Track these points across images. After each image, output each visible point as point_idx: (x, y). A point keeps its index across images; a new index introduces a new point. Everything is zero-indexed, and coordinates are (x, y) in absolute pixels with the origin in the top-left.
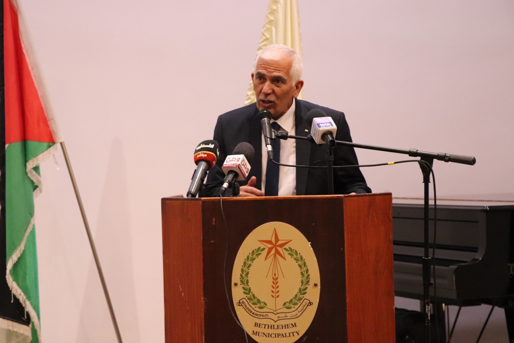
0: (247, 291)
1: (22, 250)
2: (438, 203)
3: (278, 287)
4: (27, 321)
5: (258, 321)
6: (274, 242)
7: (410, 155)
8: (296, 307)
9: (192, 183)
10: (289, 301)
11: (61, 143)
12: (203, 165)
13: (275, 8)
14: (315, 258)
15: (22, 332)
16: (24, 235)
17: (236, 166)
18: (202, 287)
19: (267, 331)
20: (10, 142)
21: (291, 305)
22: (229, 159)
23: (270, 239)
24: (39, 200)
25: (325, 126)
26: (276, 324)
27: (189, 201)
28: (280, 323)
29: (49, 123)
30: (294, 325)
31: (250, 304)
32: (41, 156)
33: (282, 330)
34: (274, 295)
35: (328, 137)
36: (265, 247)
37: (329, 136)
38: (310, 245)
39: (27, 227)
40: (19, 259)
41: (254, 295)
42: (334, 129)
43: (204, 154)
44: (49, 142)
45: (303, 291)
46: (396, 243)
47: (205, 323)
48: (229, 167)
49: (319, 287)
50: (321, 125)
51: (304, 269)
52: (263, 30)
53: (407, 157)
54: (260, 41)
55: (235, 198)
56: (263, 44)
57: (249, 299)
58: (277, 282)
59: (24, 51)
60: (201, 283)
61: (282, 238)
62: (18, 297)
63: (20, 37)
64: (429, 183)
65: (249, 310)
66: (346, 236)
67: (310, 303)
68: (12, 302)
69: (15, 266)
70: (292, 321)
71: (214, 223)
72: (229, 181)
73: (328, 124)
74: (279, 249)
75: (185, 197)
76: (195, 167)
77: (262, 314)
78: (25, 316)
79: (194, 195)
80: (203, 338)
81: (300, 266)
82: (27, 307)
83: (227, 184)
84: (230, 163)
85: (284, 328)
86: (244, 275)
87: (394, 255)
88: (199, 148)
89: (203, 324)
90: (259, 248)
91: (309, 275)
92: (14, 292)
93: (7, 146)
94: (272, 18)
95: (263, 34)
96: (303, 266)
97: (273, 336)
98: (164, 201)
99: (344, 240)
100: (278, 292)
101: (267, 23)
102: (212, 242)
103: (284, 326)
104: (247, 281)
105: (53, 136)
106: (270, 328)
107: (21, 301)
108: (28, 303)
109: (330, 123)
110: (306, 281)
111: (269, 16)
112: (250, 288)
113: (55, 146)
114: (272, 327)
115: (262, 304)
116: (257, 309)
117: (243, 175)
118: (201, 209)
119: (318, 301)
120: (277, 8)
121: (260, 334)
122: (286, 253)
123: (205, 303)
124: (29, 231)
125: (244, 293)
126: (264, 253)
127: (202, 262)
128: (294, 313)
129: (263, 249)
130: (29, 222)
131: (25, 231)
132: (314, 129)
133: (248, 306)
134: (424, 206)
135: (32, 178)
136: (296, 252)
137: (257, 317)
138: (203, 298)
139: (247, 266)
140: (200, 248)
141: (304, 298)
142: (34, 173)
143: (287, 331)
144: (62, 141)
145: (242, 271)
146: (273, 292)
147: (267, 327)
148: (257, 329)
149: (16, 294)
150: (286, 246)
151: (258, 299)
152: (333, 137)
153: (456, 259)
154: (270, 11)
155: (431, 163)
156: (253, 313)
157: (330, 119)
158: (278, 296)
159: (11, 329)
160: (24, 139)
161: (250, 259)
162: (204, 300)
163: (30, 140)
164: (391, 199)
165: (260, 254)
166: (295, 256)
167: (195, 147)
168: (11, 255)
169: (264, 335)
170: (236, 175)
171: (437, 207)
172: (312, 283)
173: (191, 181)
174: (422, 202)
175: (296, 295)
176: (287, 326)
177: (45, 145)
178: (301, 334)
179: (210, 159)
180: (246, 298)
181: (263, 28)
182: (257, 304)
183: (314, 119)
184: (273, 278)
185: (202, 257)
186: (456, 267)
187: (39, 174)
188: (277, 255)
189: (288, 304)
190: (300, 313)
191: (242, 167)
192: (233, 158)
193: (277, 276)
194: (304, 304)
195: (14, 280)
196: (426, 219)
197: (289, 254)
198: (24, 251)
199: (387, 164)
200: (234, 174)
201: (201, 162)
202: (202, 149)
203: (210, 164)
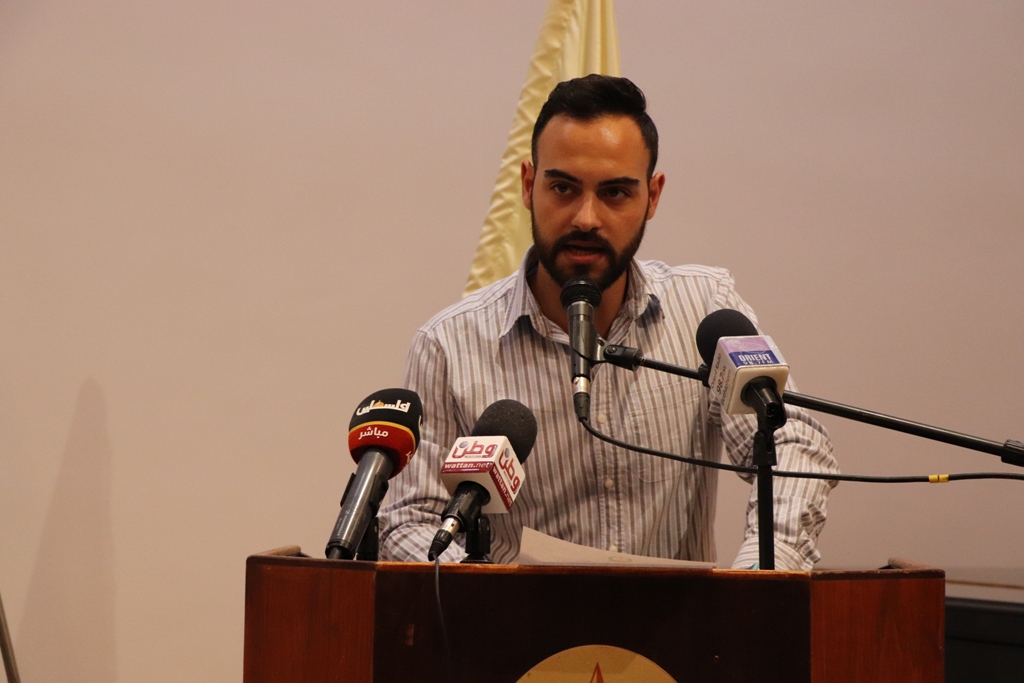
7: (1004, 460)
9: (342, 515)
12: (376, 462)
13: (556, 44)
17: (482, 470)
22: (461, 446)
25: (755, 362)
35: (763, 396)
37: (764, 390)
42: (780, 372)
43: (381, 428)
48: (458, 471)
50: (741, 357)
52: (520, 103)
53: (994, 463)
54: (512, 132)
55: (477, 565)
71: (411, 642)
72: (459, 513)
73: (763, 357)
75: (323, 557)
76: (353, 467)
79: (346, 553)
83: (455, 523)
84: (463, 459)
88: (366, 410)
95: (520, 112)
98: (255, 565)
101: (534, 85)
109: (770, 352)
111: (539, 64)
117: (504, 496)
120: (563, 44)
154: (542, 53)
157: (767, 341)
164: (941, 586)
167: (350, 407)
170: (482, 496)
173: (339, 509)
179: (396, 445)
181: (521, 98)
183: (722, 338)
191: (501, 471)
192: (475, 446)
199: (926, 480)
200: (475, 493)
201: (370, 454)
202: (375, 415)
203: (396, 457)
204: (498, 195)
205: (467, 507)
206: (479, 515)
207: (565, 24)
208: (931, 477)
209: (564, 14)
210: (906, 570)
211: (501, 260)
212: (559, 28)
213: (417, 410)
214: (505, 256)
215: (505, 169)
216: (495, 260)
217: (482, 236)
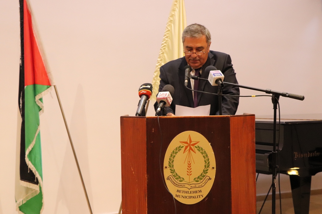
0: (173, 171)
1: (34, 144)
2: (281, 121)
3: (191, 169)
4: (37, 183)
5: (179, 189)
6: (189, 143)
7: (266, 93)
8: (202, 181)
9: (138, 108)
10: (197, 177)
11: (54, 86)
12: (144, 97)
13: (173, 13)
14: (213, 152)
15: (34, 188)
16: (35, 136)
17: (165, 98)
18: (146, 169)
19: (184, 195)
20: (27, 85)
21: (199, 180)
22: (160, 94)
23: (186, 141)
24: (42, 116)
25: (218, 76)
26: (189, 191)
27: (138, 118)
28: (192, 190)
29: (48, 75)
30: (200, 191)
31: (174, 179)
32: (43, 93)
33: (193, 194)
34: (188, 173)
36: (183, 145)
37: (220, 81)
38: (210, 145)
39: (36, 131)
40: (32, 149)
41: (176, 174)
42: (223, 77)
43: (145, 91)
44: (48, 85)
45: (205, 172)
46: (257, 143)
47: (147, 190)
48: (160, 99)
49: (215, 169)
50: (215, 75)
51: (207, 158)
53: (264, 93)
54: (165, 31)
55: (164, 117)
56: (167, 33)
57: (174, 176)
58: (190, 166)
59: (35, 35)
60: (146, 167)
61: (194, 140)
62: (32, 169)
63: (33, 28)
64: (277, 110)
65: (174, 182)
66: (231, 139)
67: (210, 178)
68: (29, 172)
69: (30, 153)
70: (199, 189)
71: (153, 132)
74: (192, 146)
75: (135, 116)
76: (140, 99)
77: (181, 185)
78: (36, 179)
79: (139, 115)
80: (146, 198)
81: (204, 157)
82: (37, 175)
83: (160, 108)
84: (161, 96)
85: (194, 193)
86: (171, 162)
87: (256, 150)
88: (142, 87)
89: (147, 191)
90: (180, 146)
91: (209, 162)
92: (29, 167)
93: (25, 87)
94: (172, 19)
95: (167, 27)
96: (206, 157)
97: (188, 197)
98: (122, 118)
99: (230, 142)
100: (191, 172)
101: (169, 22)
102: (152, 142)
103: (194, 192)
104: (173, 165)
105: (50, 82)
106: (186, 193)
107: (33, 171)
108: (37, 172)
109: (220, 73)
110: (207, 165)
111: (170, 18)
112: (174, 170)
113: (51, 87)
114: (187, 192)
115: (181, 179)
116: (178, 182)
117: (169, 103)
118: (145, 123)
119: (214, 177)
120: (175, 14)
121: (180, 197)
122: (196, 150)
123: (148, 178)
124: (37, 133)
125: (171, 172)
126: (183, 149)
127: (146, 154)
128: (200, 184)
129: (183, 147)
130: (37, 129)
131: (35, 134)
132: (211, 77)
133: (173, 180)
134: (273, 123)
135: (39, 105)
136: (202, 149)
137: (178, 186)
138: (146, 176)
139: (173, 157)
140: (145, 146)
141: (206, 176)
142: (40, 102)
143: (196, 195)
144: (55, 84)
145: (170, 159)
146: (188, 172)
147: (184, 192)
148: (178, 194)
149: (31, 168)
150: (196, 145)
151: (179, 176)
152: (222, 82)
153: (268, 150)
154: (171, 15)
155: (278, 98)
156: (176, 184)
157: (220, 71)
158: (191, 174)
159: (29, 187)
160: (34, 83)
161: (175, 153)
162: (147, 176)
163: (38, 84)
164: (254, 118)
165: (181, 150)
166: (201, 151)
167: (138, 87)
168: (28, 147)
169: (182, 197)
170: (165, 103)
171: (281, 123)
172: (211, 167)
173: (138, 107)
174: (273, 120)
175: (202, 174)
176: (196, 192)
177: (46, 86)
178: (204, 196)
179: (148, 94)
180: (172, 175)
181: (167, 24)
182: (178, 179)
183: (211, 71)
184: (188, 164)
185: (146, 151)
186: (269, 154)
187: (42, 102)
188: (190, 150)
189: (197, 179)
190: (204, 184)
191: (168, 98)
192: (163, 94)
193: (190, 163)
194: (206, 179)
195: (29, 160)
196: (275, 130)
197: (198, 150)
198: (35, 144)
199: (251, 96)
200: (163, 103)
201: (143, 96)
202: (144, 88)
203: (148, 97)
204: (163, 44)
205: (162, 105)
206: (164, 107)
207: (175, 9)
208: (252, 96)
209: (175, 7)
210: (248, 115)
211: (164, 57)
212: (174, 10)
213: (151, 87)
214: (164, 56)
215: (164, 39)
216: (162, 57)
217: (160, 53)
